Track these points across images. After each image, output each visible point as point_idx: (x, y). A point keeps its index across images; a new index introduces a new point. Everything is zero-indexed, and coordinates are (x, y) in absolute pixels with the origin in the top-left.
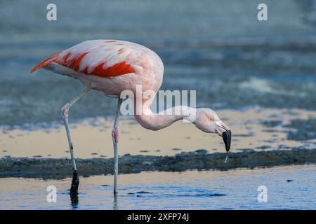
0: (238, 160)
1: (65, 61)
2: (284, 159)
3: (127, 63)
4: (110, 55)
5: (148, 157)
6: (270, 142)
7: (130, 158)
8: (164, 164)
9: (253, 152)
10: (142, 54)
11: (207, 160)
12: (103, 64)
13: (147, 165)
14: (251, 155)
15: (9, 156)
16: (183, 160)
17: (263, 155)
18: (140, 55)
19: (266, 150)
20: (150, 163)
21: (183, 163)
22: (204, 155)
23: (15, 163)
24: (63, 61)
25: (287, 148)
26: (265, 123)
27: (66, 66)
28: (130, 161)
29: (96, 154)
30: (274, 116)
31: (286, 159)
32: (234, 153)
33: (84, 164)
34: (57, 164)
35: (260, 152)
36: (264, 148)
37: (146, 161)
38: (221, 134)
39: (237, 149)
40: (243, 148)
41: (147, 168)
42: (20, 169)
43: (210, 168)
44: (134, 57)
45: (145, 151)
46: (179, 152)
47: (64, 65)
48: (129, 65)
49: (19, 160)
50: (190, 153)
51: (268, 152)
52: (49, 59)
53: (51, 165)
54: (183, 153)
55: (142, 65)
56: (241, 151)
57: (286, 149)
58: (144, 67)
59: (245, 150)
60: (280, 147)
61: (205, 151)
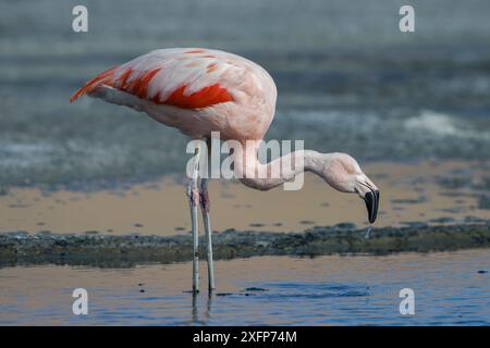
0: (402, 239)
1: (124, 83)
2: (473, 238)
3: (221, 87)
4: (194, 74)
5: (262, 234)
6: (452, 211)
7: (235, 236)
8: (288, 244)
9: (425, 227)
10: (245, 73)
11: (355, 239)
12: (184, 88)
13: (261, 246)
14: (424, 231)
15: (48, 232)
16: (318, 238)
17: (441, 231)
18: (241, 73)
19: (446, 224)
20: (265, 244)
21: (319, 243)
22: (350, 232)
23: (57, 243)
24: (120, 83)
25: (479, 221)
26: (444, 183)
27: (125, 90)
28: (234, 240)
29: (182, 229)
30: (458, 171)
31: (477, 238)
32: (396, 229)
33: (163, 245)
34: (122, 245)
35: (436, 228)
36: (442, 220)
37: (260, 240)
38: (363, 195)
39: (401, 223)
40: (410, 221)
41: (262, 252)
42: (65, 251)
43: (360, 251)
44: (233, 77)
45: (258, 225)
46: (310, 227)
47: (122, 89)
48: (225, 90)
49: (63, 238)
50: (328, 227)
51: (450, 228)
52: (97, 79)
53: (113, 245)
54: (317, 228)
55: (245, 90)
56: (407, 226)
57: (477, 223)
58: (248, 93)
59: (412, 224)
60: (468, 219)
61: (351, 225)
